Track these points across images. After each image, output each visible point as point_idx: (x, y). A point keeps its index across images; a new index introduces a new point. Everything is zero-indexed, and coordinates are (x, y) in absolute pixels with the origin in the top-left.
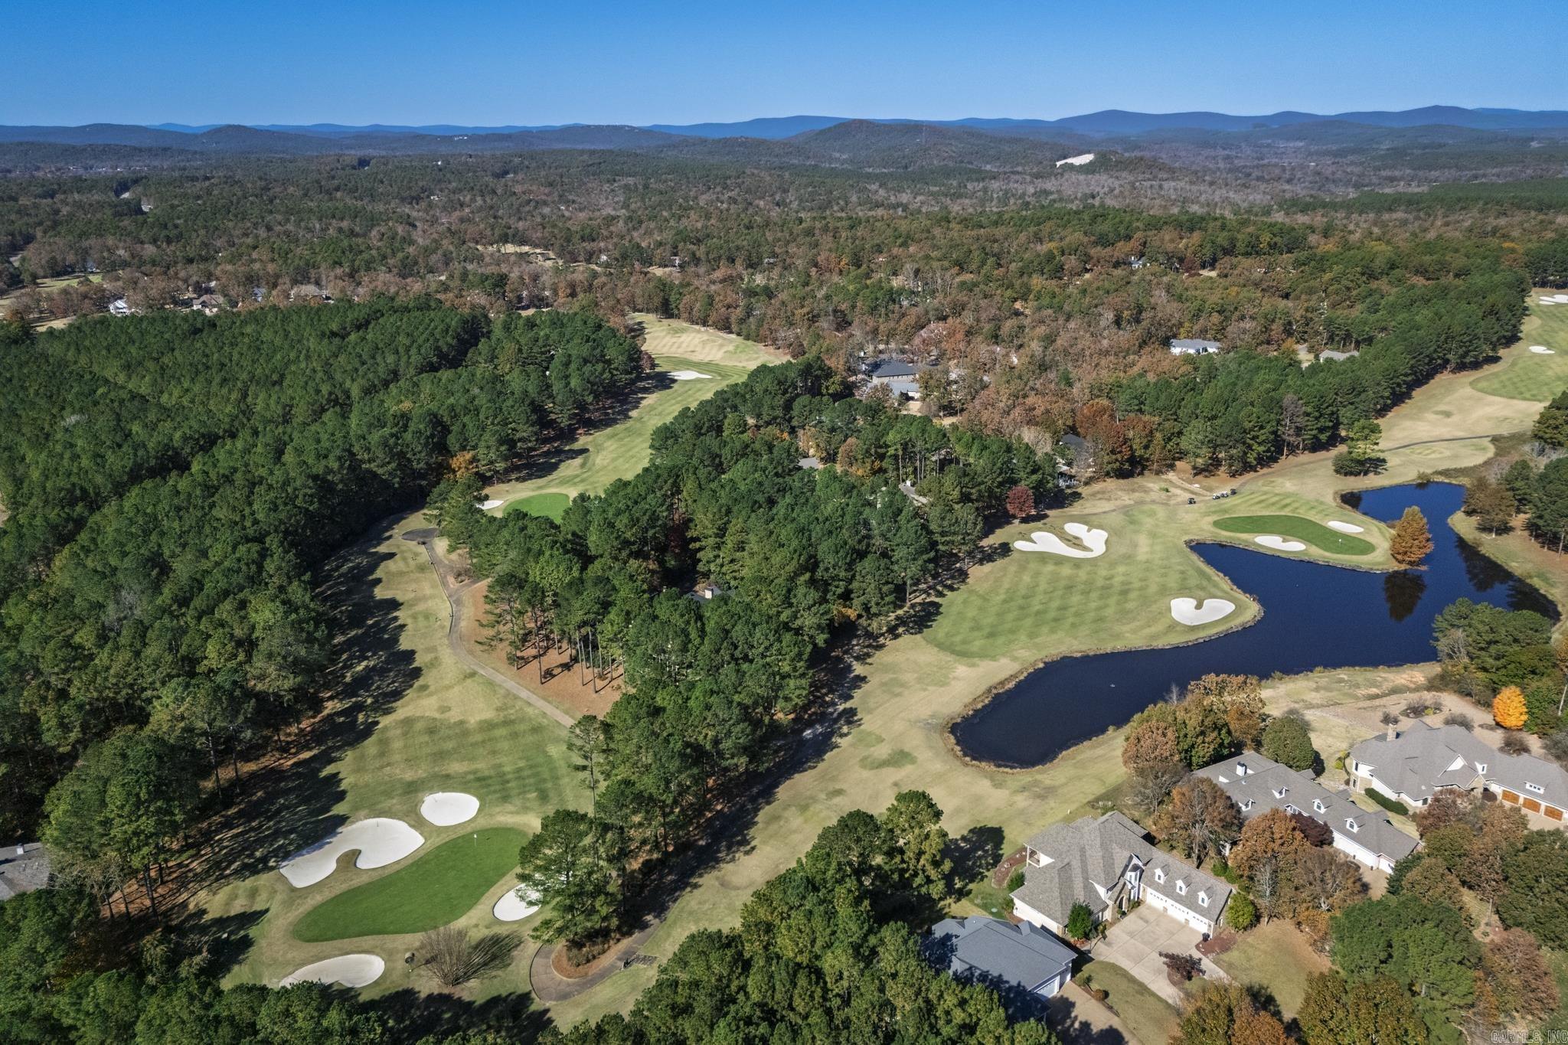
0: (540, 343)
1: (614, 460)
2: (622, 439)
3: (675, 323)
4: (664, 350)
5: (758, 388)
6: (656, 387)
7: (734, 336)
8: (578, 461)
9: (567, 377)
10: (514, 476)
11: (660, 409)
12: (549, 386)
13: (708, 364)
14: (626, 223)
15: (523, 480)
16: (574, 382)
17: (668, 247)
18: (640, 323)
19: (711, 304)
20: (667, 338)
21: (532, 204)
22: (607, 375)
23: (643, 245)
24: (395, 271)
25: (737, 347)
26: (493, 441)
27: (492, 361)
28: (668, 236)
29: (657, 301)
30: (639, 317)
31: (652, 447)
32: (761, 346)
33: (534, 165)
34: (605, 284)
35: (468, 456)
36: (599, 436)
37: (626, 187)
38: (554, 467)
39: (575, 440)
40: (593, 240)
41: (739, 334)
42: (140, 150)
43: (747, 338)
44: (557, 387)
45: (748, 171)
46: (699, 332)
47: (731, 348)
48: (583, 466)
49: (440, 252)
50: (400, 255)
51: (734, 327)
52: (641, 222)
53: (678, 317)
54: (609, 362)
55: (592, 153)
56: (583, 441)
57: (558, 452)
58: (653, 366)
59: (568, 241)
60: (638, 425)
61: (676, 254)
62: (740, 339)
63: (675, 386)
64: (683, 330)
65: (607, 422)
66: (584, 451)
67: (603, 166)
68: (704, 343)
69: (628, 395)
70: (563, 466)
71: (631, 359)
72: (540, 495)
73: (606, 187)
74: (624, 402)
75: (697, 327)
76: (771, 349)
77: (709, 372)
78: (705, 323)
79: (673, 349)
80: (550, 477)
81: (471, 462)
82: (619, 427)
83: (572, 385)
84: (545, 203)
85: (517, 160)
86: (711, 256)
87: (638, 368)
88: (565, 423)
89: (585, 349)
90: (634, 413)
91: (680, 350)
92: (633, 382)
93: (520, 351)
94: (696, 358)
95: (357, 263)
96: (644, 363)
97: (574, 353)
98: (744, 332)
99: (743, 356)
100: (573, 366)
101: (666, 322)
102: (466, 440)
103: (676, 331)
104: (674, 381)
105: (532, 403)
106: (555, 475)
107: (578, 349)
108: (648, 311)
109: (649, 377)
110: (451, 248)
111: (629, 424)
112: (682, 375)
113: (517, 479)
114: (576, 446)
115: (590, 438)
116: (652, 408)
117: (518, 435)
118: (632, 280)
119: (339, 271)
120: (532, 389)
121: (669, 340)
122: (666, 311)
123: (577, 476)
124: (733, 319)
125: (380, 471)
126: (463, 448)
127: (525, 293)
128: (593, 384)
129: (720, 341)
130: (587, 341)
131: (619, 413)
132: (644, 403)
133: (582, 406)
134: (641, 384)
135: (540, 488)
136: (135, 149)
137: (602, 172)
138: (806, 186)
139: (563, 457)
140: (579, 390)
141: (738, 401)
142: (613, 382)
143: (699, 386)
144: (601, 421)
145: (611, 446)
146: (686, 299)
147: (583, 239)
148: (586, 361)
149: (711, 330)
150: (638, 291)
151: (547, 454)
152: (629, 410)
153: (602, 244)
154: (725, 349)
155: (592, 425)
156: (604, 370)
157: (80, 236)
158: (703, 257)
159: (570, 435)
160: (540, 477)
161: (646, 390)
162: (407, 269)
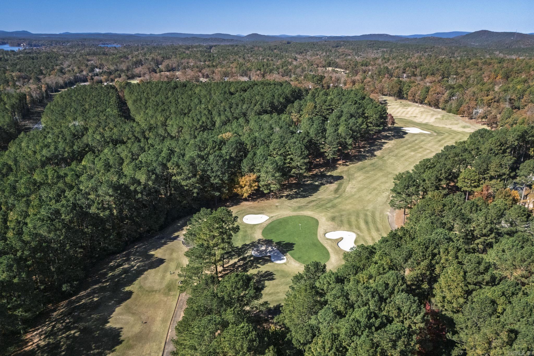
0: (327, 104)
1: (360, 189)
2: (367, 172)
3: (404, 102)
4: (398, 115)
5: (484, 148)
6: (394, 136)
7: (440, 110)
8: (334, 186)
9: (337, 125)
10: (286, 193)
11: (396, 151)
12: (325, 130)
13: (426, 124)
14: (382, 60)
15: (289, 197)
16: (341, 129)
17: (401, 69)
18: (385, 101)
19: (428, 92)
20: (400, 109)
21: (344, 55)
22: (364, 126)
23: (390, 68)
24: (281, 74)
25: (443, 116)
26: (270, 168)
27: (299, 112)
28: (402, 65)
29: (396, 90)
30: (385, 98)
31: (394, 190)
32: (458, 116)
33: (348, 44)
34: (369, 82)
35: (253, 177)
36: (353, 167)
37: (383, 51)
38: (315, 189)
39: (335, 168)
40: (367, 66)
41: (443, 109)
42: (225, 40)
43: (450, 111)
44: (330, 130)
45: (436, 46)
46: (418, 107)
47: (439, 116)
48: (336, 191)
49: (301, 68)
50: (285, 68)
51: (441, 105)
52: (389, 60)
53: (406, 99)
54: (367, 118)
55: (371, 41)
56: (340, 170)
57: (323, 176)
58: (393, 123)
59: (356, 65)
60: (381, 162)
61: (404, 73)
62: (444, 112)
63: (406, 137)
64: (409, 105)
65: (360, 158)
66: (340, 178)
67: (374, 45)
68: (422, 113)
69: (375, 140)
70: (322, 188)
71: (381, 117)
72: (298, 217)
73: (375, 51)
74: (372, 144)
75: (417, 104)
76: (467, 119)
77: (428, 129)
78: (421, 103)
79: (403, 115)
80: (311, 198)
81: (254, 181)
82: (367, 162)
83: (339, 131)
84: (349, 55)
85: (342, 43)
86: (423, 73)
87: (385, 124)
88: (330, 156)
89: (353, 109)
90: (377, 153)
91: (408, 116)
92: (380, 132)
93: (315, 107)
94: (418, 120)
95: (267, 70)
96: (388, 119)
97: (345, 110)
98: (448, 108)
99: (448, 121)
100: (343, 118)
101: (399, 101)
102: (253, 164)
103: (405, 106)
104: (406, 133)
105: (310, 141)
106: (315, 196)
107: (348, 108)
108: (390, 95)
109: (389, 129)
110: (306, 66)
111: (374, 160)
112: (411, 130)
113: (287, 196)
114: (335, 173)
115: (346, 168)
116: (391, 150)
117: (294, 164)
118: (383, 80)
119: (258, 72)
120: (312, 132)
121: (401, 110)
122: (400, 95)
123: (331, 201)
124: (441, 100)
125: (184, 183)
126: (251, 170)
127: (331, 85)
128: (354, 131)
129: (432, 112)
130: (355, 104)
131: (368, 152)
132: (385, 146)
133: (344, 145)
134: (384, 133)
135: (300, 208)
136: (223, 39)
137: (374, 47)
138: (464, 51)
139: (324, 181)
140: (343, 134)
141: (466, 155)
142: (367, 131)
143: (422, 138)
144: (355, 156)
145: (360, 176)
146: (413, 89)
147: (362, 65)
148: (352, 116)
149: (425, 106)
150: (386, 85)
151: (314, 177)
152: (374, 150)
153: (370, 68)
154: (435, 117)
155: (348, 158)
156: (363, 123)
157: (182, 59)
158: (418, 74)
159: (332, 164)
160: (304, 197)
161: (387, 137)
162: (287, 73)
